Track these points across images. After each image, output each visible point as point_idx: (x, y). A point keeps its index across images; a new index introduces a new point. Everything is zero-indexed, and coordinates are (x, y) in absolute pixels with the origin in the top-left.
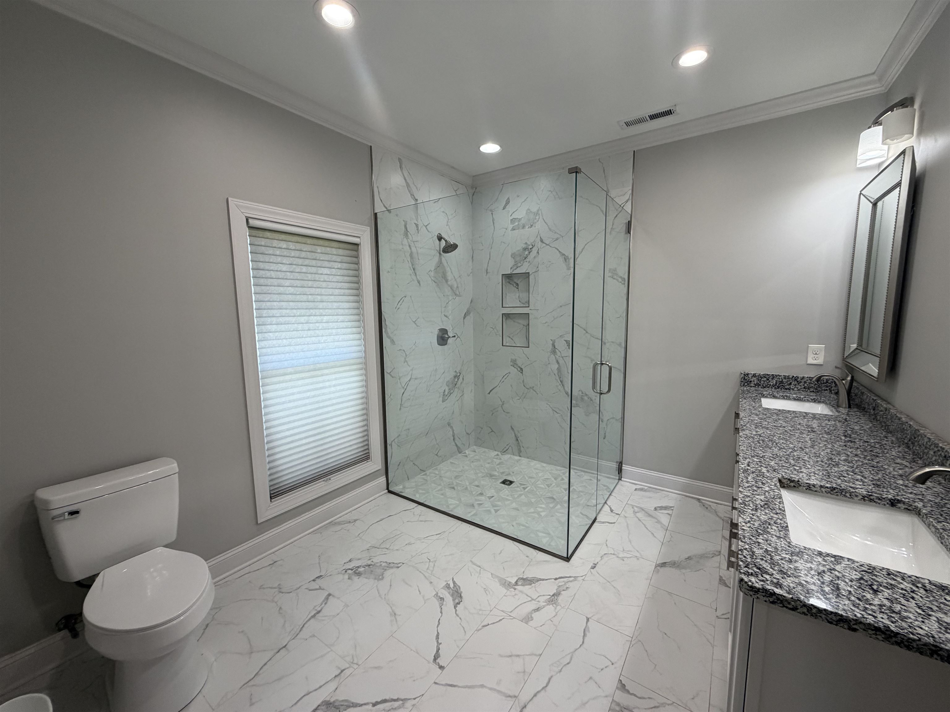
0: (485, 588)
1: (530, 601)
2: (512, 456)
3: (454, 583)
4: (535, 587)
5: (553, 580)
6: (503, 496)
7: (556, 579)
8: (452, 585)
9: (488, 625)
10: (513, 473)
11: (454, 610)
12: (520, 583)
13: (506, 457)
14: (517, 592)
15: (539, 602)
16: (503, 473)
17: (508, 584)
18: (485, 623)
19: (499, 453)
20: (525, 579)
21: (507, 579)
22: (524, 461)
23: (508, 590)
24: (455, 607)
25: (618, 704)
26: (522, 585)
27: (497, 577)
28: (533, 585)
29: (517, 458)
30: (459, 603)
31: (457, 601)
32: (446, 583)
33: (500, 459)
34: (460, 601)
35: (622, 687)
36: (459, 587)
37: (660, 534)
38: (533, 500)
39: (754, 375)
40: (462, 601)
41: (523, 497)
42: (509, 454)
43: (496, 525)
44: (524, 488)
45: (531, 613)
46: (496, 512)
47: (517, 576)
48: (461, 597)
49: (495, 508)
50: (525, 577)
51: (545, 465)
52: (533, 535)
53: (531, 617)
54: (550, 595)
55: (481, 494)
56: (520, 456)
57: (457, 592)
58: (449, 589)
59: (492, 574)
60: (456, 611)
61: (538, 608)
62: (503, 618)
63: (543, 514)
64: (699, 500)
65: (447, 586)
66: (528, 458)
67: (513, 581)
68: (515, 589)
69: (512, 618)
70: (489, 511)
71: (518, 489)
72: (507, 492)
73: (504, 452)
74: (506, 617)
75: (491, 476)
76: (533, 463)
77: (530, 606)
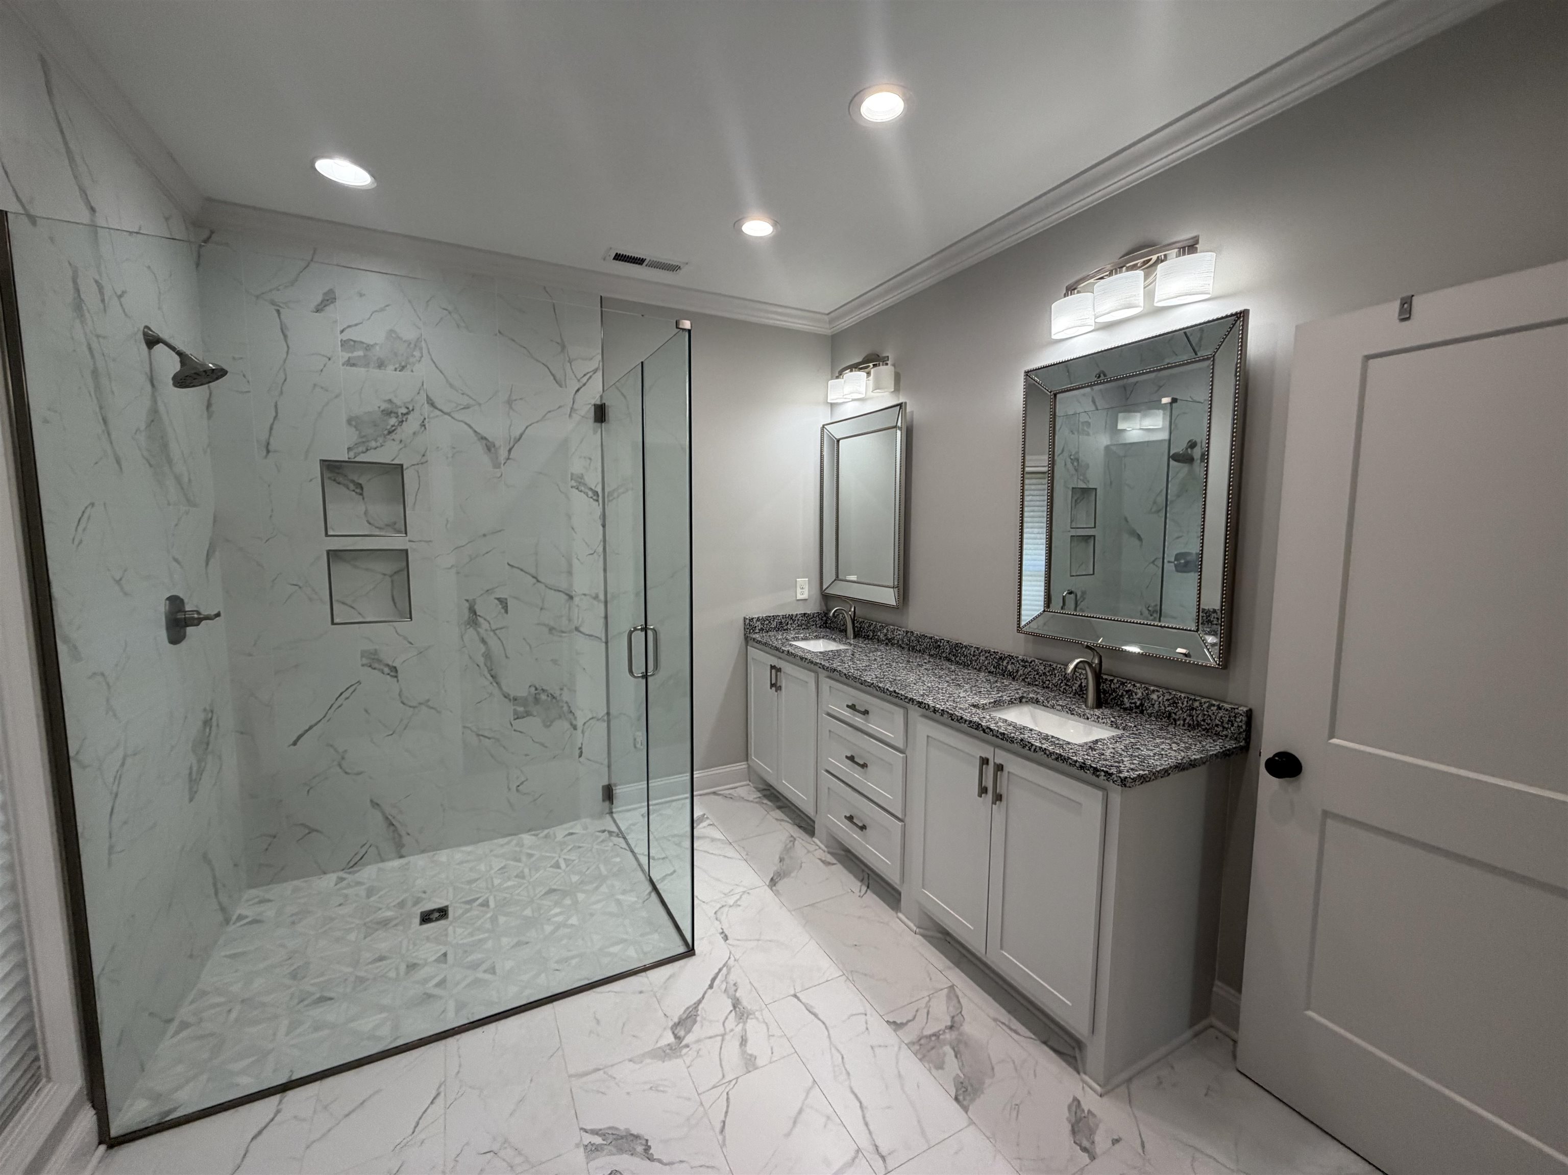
0: (651, 1088)
1: (723, 1040)
2: (381, 865)
3: (595, 1132)
4: (705, 1019)
5: (710, 991)
6: (465, 941)
7: (711, 987)
8: (598, 1140)
9: (724, 1122)
10: (425, 892)
11: (657, 1164)
12: (682, 1033)
13: (368, 873)
14: (695, 1047)
15: (732, 1030)
16: (401, 905)
17: (671, 1049)
18: (718, 1126)
19: (341, 874)
20: (679, 1023)
21: (659, 1045)
22: (419, 861)
23: (681, 1056)
24: (651, 1159)
25: (913, 1043)
26: (688, 1031)
27: (644, 1055)
28: (698, 1018)
29: (397, 863)
30: (647, 1148)
31: (640, 1149)
32: (582, 1149)
33: (359, 883)
34: (644, 1142)
35: (897, 1026)
36: (610, 1128)
37: (730, 852)
38: (528, 912)
39: (758, 619)
40: (647, 1141)
41: (502, 919)
42: (370, 864)
43: (527, 992)
44: (486, 904)
45: (744, 1052)
46: (494, 973)
47: (665, 1029)
48: (637, 1137)
49: (484, 967)
50: (676, 1020)
51: (469, 848)
52: (605, 960)
53: (751, 1055)
54: (731, 1011)
55: (412, 967)
56: (402, 857)
57: (622, 1138)
58: (603, 1150)
59: (630, 1060)
60: (660, 1161)
61: (742, 1037)
62: (727, 1094)
63: (574, 920)
65: (592, 1150)
66: (423, 852)
67: (671, 1039)
68: (687, 1046)
69: (734, 1082)
70: (476, 982)
71: (475, 913)
72: (459, 931)
73: (354, 865)
74: (727, 1090)
75: (384, 923)
76: (443, 856)
77: (732, 1045)
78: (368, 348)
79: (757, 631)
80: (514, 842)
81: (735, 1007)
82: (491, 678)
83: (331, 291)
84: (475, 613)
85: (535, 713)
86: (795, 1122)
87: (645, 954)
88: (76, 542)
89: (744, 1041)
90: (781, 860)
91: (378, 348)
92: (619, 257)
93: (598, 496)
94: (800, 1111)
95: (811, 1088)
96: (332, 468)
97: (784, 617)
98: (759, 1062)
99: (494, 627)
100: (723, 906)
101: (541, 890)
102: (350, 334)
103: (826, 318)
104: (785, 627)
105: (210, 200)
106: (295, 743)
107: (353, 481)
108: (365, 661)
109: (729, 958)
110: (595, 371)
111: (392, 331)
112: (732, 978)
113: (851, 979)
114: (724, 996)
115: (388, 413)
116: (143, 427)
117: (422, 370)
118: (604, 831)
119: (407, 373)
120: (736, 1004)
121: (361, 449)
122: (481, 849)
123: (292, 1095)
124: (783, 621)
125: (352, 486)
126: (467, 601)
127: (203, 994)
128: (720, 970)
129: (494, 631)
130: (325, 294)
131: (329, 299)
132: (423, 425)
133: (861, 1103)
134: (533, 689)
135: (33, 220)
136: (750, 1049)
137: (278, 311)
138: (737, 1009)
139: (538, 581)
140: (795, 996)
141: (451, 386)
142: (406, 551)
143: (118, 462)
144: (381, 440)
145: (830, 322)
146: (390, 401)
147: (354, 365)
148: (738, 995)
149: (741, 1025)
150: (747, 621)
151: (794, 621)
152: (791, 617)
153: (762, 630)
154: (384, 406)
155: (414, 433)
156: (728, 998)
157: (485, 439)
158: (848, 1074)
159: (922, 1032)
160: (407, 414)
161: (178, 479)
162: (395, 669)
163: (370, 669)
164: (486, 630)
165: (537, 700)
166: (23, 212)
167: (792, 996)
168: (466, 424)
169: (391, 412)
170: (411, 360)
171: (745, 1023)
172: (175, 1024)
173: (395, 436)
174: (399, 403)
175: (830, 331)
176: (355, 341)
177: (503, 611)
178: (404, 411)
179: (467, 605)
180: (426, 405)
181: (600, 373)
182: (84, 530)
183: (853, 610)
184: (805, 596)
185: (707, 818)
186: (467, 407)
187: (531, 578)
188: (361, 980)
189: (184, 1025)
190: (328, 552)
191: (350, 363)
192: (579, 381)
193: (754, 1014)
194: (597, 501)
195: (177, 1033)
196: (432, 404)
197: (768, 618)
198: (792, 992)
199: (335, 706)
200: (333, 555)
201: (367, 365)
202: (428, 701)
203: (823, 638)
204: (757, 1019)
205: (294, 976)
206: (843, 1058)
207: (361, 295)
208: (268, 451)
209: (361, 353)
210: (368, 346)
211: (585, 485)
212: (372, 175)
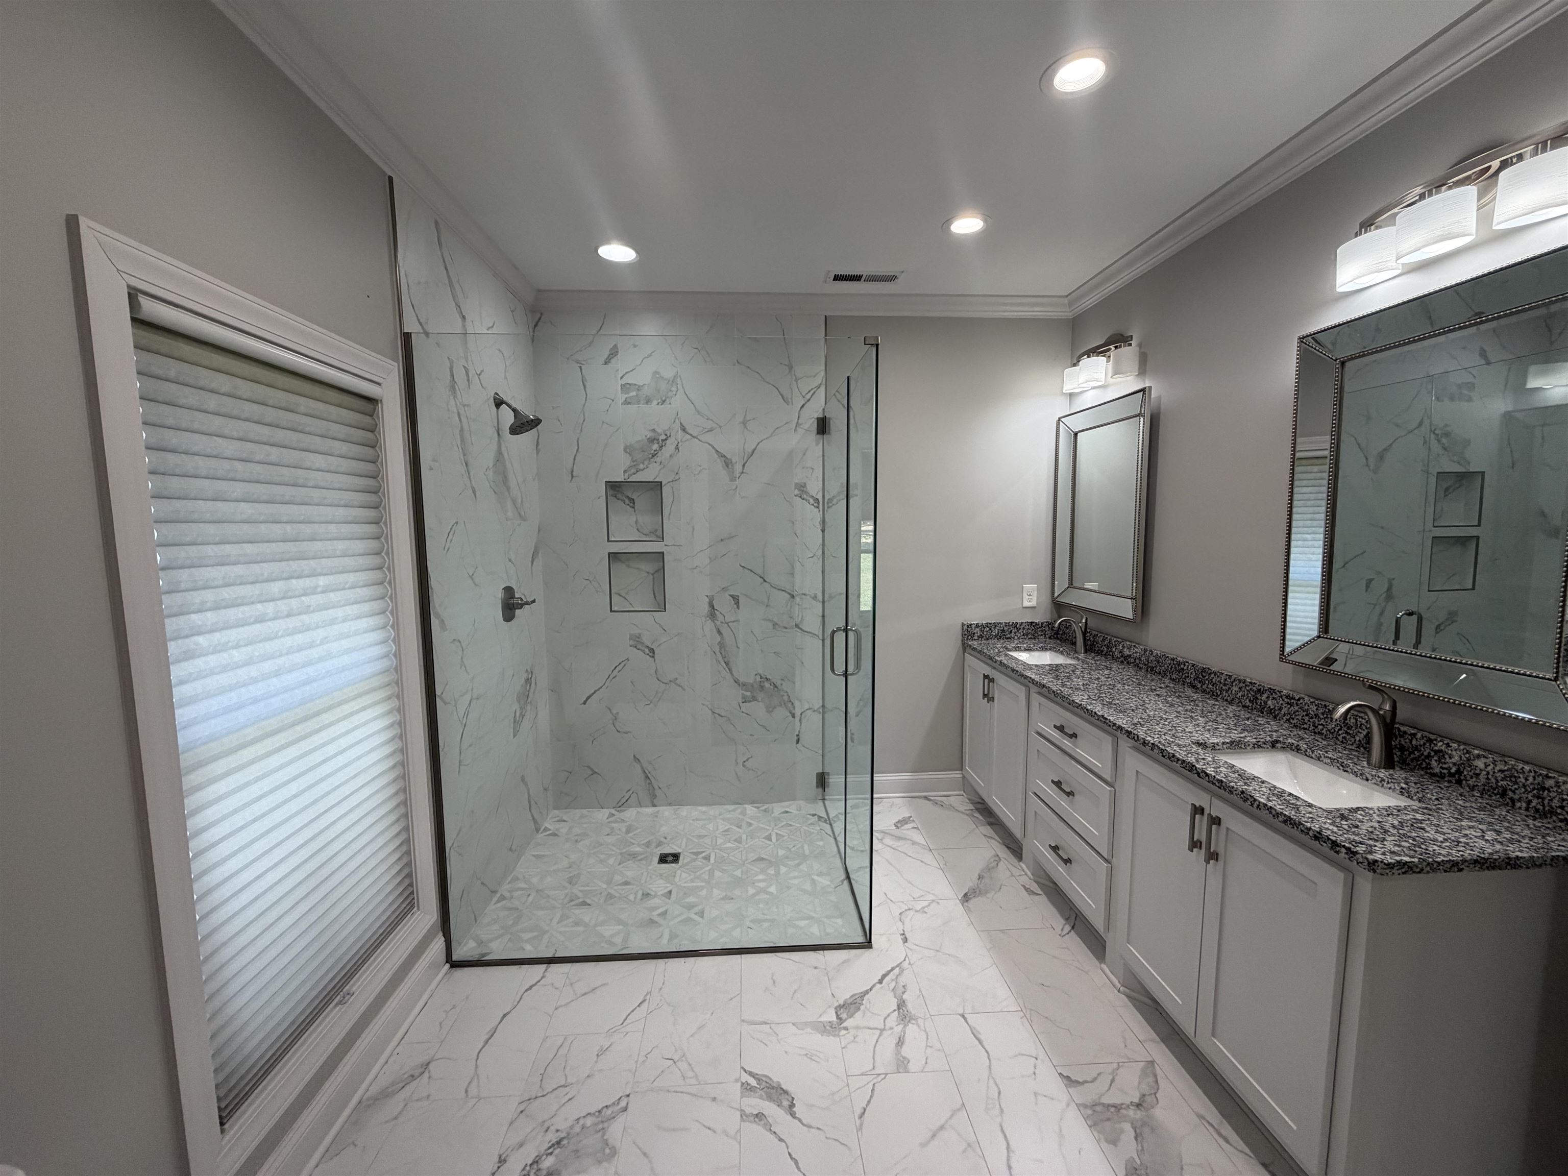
0: (806, 1055)
1: (880, 1035)
2: (639, 809)
3: (751, 1074)
4: (868, 1010)
5: (878, 986)
6: (686, 885)
7: (880, 982)
8: (753, 1082)
9: (865, 1110)
10: (666, 838)
11: (796, 1121)
12: (844, 1016)
13: (630, 814)
14: (852, 1032)
15: (891, 1028)
16: (648, 844)
17: (831, 1027)
18: (858, 1111)
19: (613, 811)
20: (844, 1005)
21: (821, 1019)
22: (666, 811)
23: (838, 1036)
24: (793, 1115)
25: (1085, 1106)
26: (851, 1016)
27: (806, 1024)
28: (862, 1007)
29: (650, 810)
30: (792, 1106)
31: (786, 1103)
32: (739, 1084)
33: (623, 821)
34: (790, 1099)
35: (1069, 1081)
36: (766, 1076)
37: (928, 858)
38: (738, 873)
39: (977, 626)
40: (793, 1099)
41: (717, 874)
42: (630, 807)
43: (723, 940)
44: (707, 858)
45: (898, 1053)
46: (702, 917)
47: (830, 1007)
48: (786, 1092)
49: (696, 909)
50: (841, 1002)
51: (704, 809)
52: (790, 930)
53: (904, 1058)
54: (895, 1010)
55: (646, 895)
56: (654, 806)
57: (773, 1088)
58: (755, 1092)
59: (794, 1024)
60: (800, 1120)
61: (900, 1038)
62: (874, 1085)
63: (773, 889)
64: (926, 798)
65: (747, 1088)
66: (670, 804)
67: (833, 1018)
68: (846, 1029)
69: (883, 1076)
70: (688, 920)
71: (698, 863)
72: (684, 875)
73: (621, 805)
74: (875, 1081)
75: (634, 856)
76: (684, 811)
77: (888, 1042)
78: (639, 388)
79: (976, 638)
80: (739, 811)
81: (899, 1008)
82: (724, 665)
83: (615, 346)
84: (713, 608)
85: (760, 699)
86: (934, 1136)
87: (828, 934)
88: (446, 550)
89: (900, 1042)
90: (980, 877)
91: (646, 387)
92: (837, 278)
93: (818, 503)
94: (942, 1128)
95: (959, 1110)
96: (614, 488)
97: (1007, 624)
98: (911, 1066)
99: (727, 621)
100: (909, 909)
101: (753, 856)
102: (628, 379)
103: (1066, 301)
104: (1009, 636)
105: (539, 291)
106: (585, 703)
107: (628, 497)
108: (632, 642)
109: (905, 960)
110: (819, 387)
111: (656, 372)
112: (902, 980)
113: (1028, 1016)
114: (892, 994)
115: (652, 440)
116: (491, 466)
117: (677, 401)
118: (814, 815)
119: (666, 405)
120: (901, 1005)
121: (633, 471)
122: (713, 811)
123: (555, 967)
124: (1006, 629)
125: (627, 501)
126: (707, 596)
127: (517, 879)
128: (893, 969)
129: (727, 623)
130: (611, 349)
131: (614, 353)
132: (677, 448)
133: (1008, 1144)
134: (758, 678)
135: (427, 334)
136: (905, 1051)
137: (580, 367)
138: (901, 1011)
139: (765, 581)
140: (963, 1016)
141: (699, 412)
142: (663, 553)
143: (474, 492)
144: (646, 463)
145: (1070, 305)
146: (654, 430)
147: (629, 403)
148: (905, 997)
149: (901, 1026)
150: (965, 627)
151: (1018, 629)
152: (1015, 625)
153: (981, 637)
154: (649, 434)
155: (671, 456)
156: (895, 997)
157: (725, 456)
158: (1002, 1111)
159: (1100, 1098)
160: (666, 439)
161: (514, 502)
162: (652, 651)
163: (635, 649)
164: (722, 622)
165: (762, 688)
166: (422, 331)
167: (960, 1015)
168: (709, 444)
169: (654, 439)
170: (670, 394)
171: (905, 1026)
172: (498, 895)
173: (658, 459)
174: (659, 431)
175: (1070, 314)
176: (630, 384)
177: (735, 606)
178: (664, 437)
179: (707, 600)
180: (680, 431)
181: (823, 388)
182: (451, 541)
183: (1084, 621)
184: (1033, 603)
185: (913, 821)
186: (711, 430)
187: (758, 578)
188: (610, 896)
189: (503, 898)
190: (609, 554)
191: (627, 403)
192: (804, 397)
193: (916, 1020)
194: (818, 507)
195: (498, 902)
196: (684, 429)
197: (988, 625)
198: (961, 1012)
199: (611, 677)
200: (614, 557)
201: (639, 402)
202: (677, 679)
203: (1050, 649)
204: (919, 1026)
205: (571, 881)
206: (999, 1093)
207: (635, 346)
208: (572, 476)
209: (634, 393)
210: (639, 386)
211: (807, 493)
212: (637, 252)
